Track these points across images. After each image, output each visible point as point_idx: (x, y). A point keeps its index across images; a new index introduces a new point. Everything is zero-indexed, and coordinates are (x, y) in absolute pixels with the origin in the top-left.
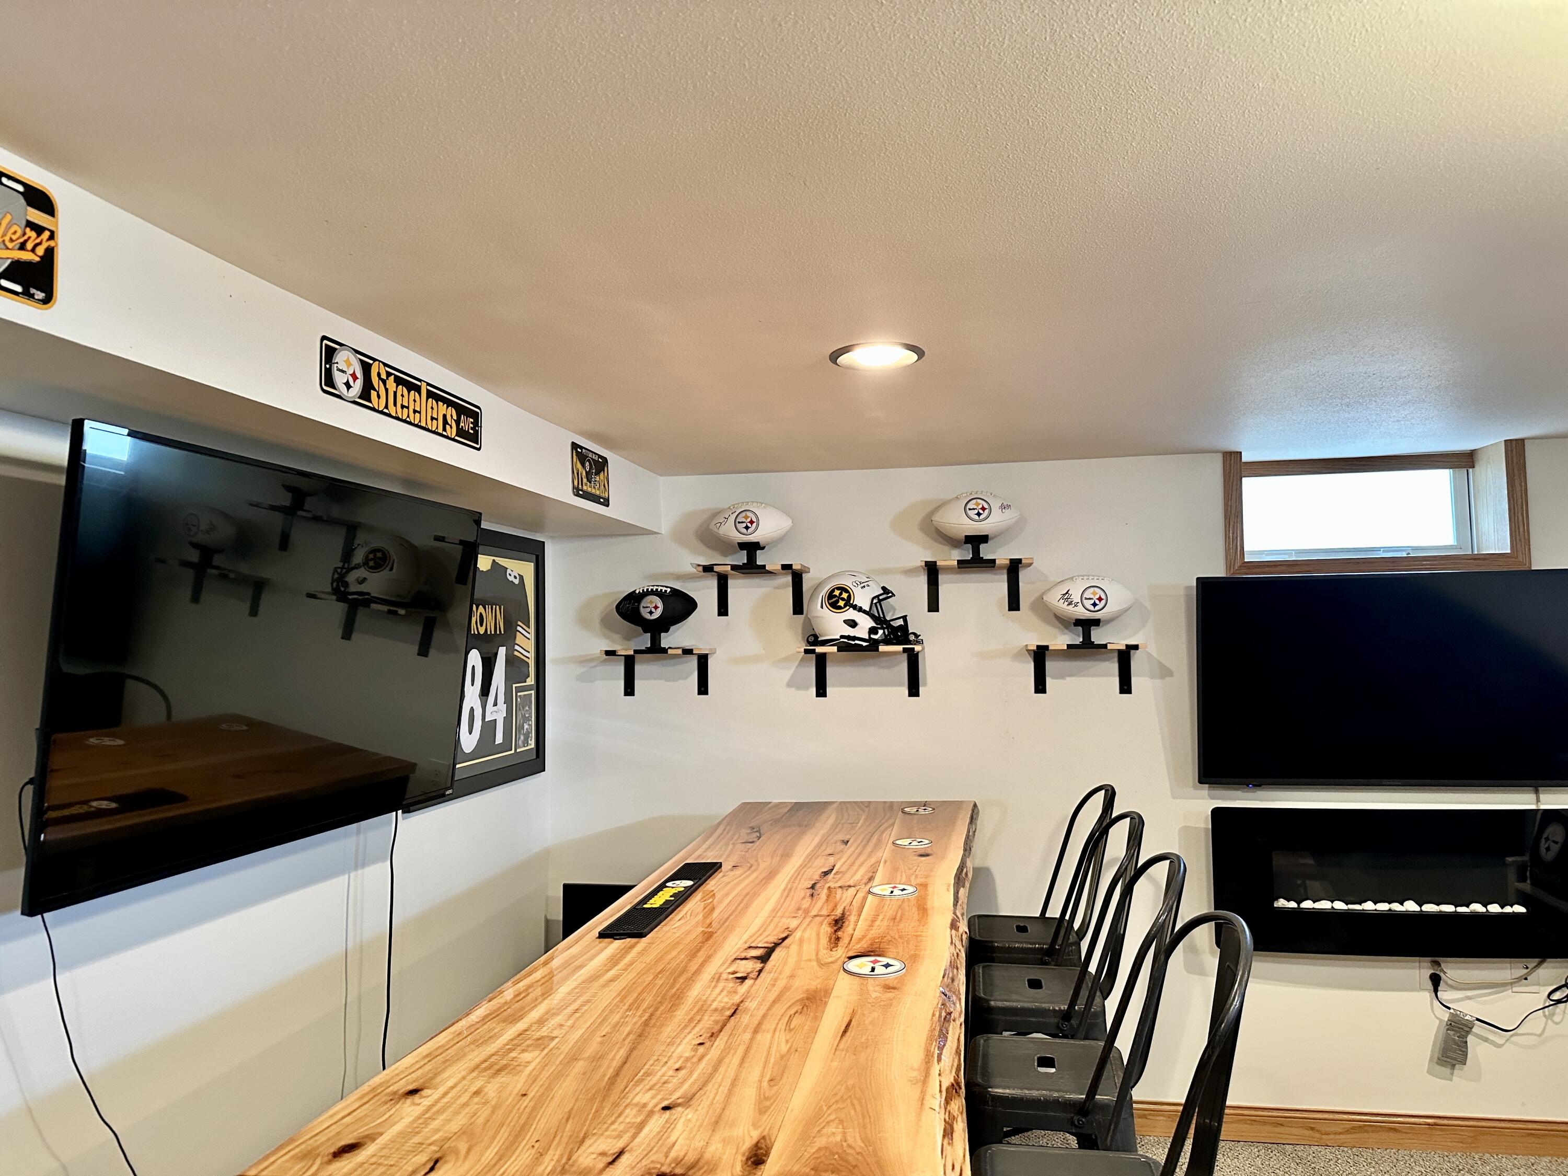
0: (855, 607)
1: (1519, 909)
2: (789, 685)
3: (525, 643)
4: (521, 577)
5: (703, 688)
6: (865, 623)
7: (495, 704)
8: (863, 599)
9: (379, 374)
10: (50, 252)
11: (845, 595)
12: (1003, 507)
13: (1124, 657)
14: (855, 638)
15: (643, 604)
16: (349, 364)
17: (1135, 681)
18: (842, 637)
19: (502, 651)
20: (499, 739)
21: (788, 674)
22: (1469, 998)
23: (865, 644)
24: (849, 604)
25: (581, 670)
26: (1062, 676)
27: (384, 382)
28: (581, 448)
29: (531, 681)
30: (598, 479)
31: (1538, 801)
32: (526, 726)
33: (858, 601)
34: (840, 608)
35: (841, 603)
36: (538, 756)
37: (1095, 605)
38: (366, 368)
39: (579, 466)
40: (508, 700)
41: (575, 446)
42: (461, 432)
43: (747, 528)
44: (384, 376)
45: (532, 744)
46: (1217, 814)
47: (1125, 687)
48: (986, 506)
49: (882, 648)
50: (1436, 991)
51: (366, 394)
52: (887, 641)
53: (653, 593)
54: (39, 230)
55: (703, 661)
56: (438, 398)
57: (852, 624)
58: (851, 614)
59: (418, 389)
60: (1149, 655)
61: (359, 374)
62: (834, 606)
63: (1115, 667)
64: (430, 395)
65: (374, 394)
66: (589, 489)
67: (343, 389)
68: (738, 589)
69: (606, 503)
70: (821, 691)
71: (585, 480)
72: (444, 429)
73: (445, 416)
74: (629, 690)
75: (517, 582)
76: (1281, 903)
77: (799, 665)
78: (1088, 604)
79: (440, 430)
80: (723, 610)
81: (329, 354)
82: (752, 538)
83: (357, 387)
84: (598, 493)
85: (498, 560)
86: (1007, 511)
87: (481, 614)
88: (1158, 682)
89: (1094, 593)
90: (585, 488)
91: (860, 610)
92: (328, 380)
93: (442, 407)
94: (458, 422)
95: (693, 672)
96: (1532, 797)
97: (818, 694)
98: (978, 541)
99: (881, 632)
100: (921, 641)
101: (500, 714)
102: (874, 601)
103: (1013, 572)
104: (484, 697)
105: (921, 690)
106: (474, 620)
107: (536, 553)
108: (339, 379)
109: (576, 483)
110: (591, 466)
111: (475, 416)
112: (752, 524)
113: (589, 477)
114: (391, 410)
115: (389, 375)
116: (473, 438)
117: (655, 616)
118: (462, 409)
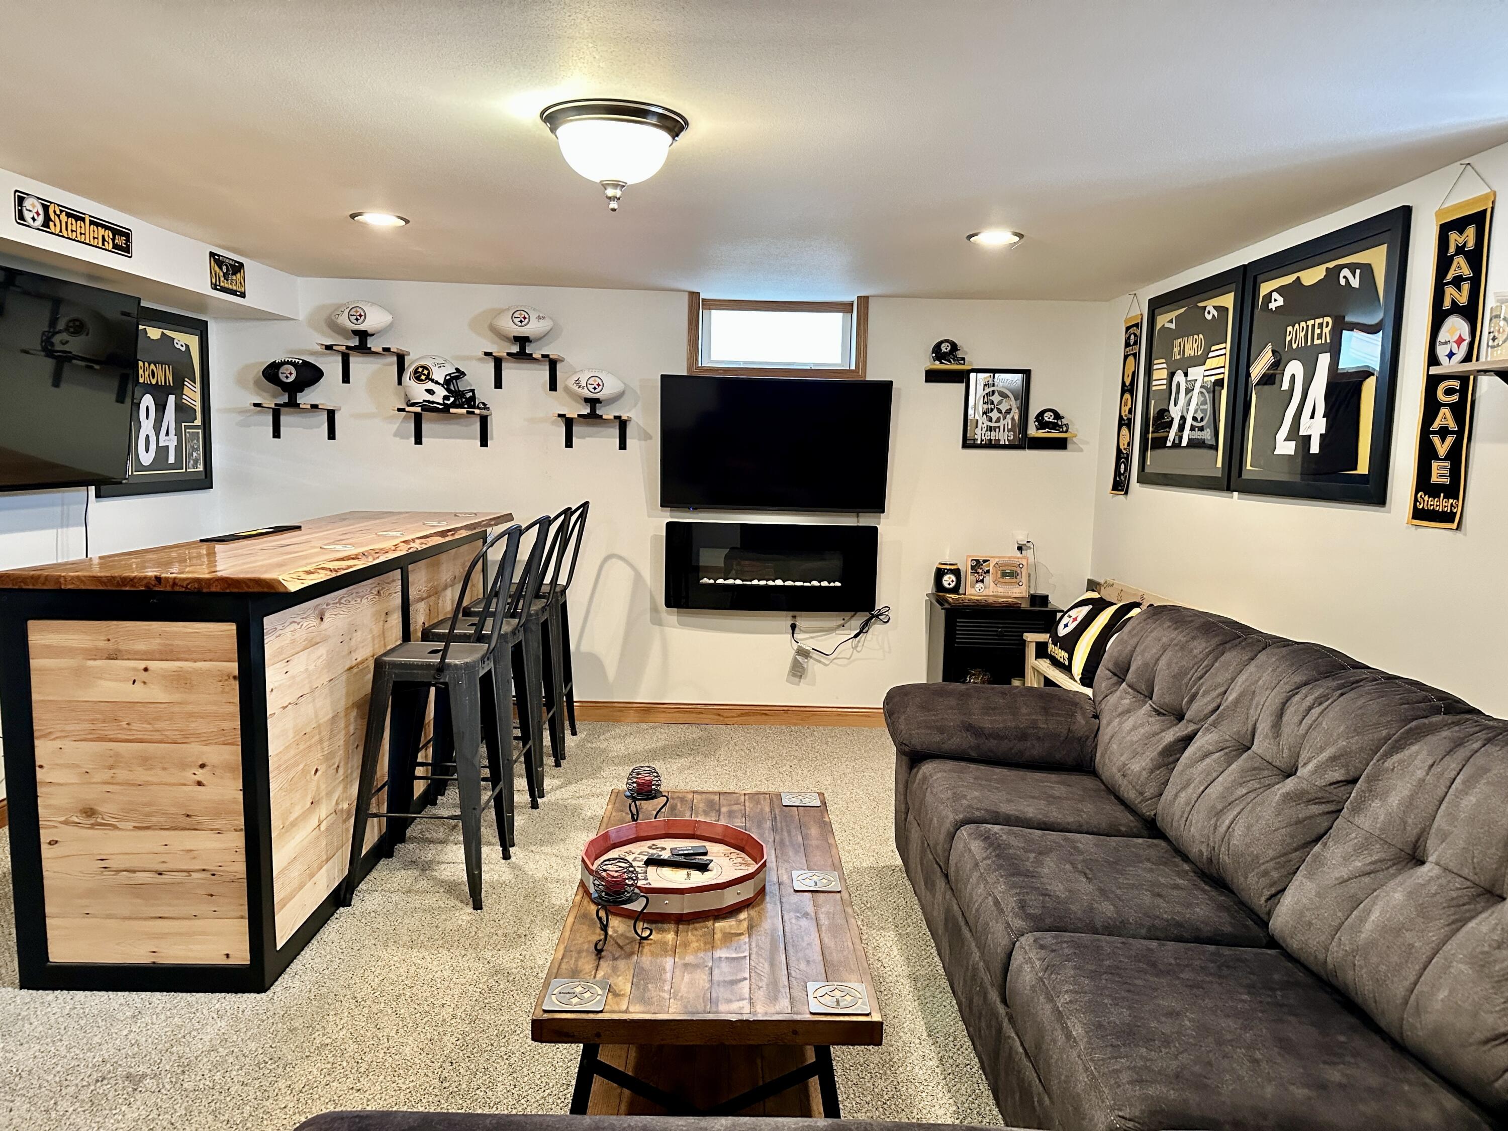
0: (432, 381)
1: (838, 584)
2: (395, 435)
3: (192, 394)
4: (187, 346)
5: (332, 435)
6: (441, 392)
7: (167, 434)
8: (439, 375)
9: (55, 212)
11: (426, 372)
12: (539, 318)
13: (623, 425)
14: (433, 402)
15: (281, 371)
16: (34, 206)
17: (629, 442)
18: (424, 401)
19: (172, 399)
20: (172, 459)
21: (395, 427)
22: (812, 638)
23: (441, 407)
24: (428, 378)
25: (240, 418)
26: (583, 437)
27: (59, 216)
28: (219, 256)
29: (198, 422)
30: (234, 278)
31: (858, 522)
32: (195, 454)
33: (435, 377)
34: (422, 380)
35: (423, 377)
36: (206, 477)
37: (595, 388)
38: (46, 208)
39: (217, 268)
40: (178, 433)
41: (212, 255)
42: (115, 246)
43: (357, 319)
44: (58, 212)
45: (201, 468)
46: (669, 525)
47: (623, 446)
48: (526, 316)
49: (451, 410)
50: (793, 633)
51: (46, 224)
52: (453, 405)
53: (288, 363)
55: (331, 414)
56: (97, 225)
57: (431, 392)
58: (430, 385)
59: (83, 220)
60: (638, 425)
61: (41, 212)
62: (418, 379)
63: (616, 432)
64: (92, 222)
65: (51, 224)
66: (226, 286)
67: (31, 222)
68: (357, 363)
69: (243, 295)
70: (418, 440)
71: (222, 279)
72: (103, 244)
73: (103, 237)
74: (277, 434)
75: (183, 349)
76: (705, 580)
77: (402, 422)
78: (591, 388)
79: (100, 245)
80: (346, 379)
81: (20, 201)
82: (362, 327)
83: (40, 220)
84: (234, 288)
85: (165, 332)
86: (542, 321)
87: (153, 371)
88: (643, 442)
89: (595, 381)
90: (222, 284)
91: (437, 383)
92: (21, 216)
93: (102, 231)
94: (113, 240)
95: (323, 424)
96: (855, 519)
97: (416, 443)
98: (522, 341)
99: (452, 399)
100: (488, 409)
101: (171, 442)
102: (448, 377)
103: (553, 364)
104: (157, 427)
105: (489, 442)
106: (147, 373)
107: (201, 329)
108: (28, 216)
109: (214, 281)
110: (228, 269)
111: (127, 236)
112: (361, 317)
113: (226, 276)
114: (65, 233)
115: (61, 211)
116: (125, 249)
117: (290, 380)
118: (117, 232)
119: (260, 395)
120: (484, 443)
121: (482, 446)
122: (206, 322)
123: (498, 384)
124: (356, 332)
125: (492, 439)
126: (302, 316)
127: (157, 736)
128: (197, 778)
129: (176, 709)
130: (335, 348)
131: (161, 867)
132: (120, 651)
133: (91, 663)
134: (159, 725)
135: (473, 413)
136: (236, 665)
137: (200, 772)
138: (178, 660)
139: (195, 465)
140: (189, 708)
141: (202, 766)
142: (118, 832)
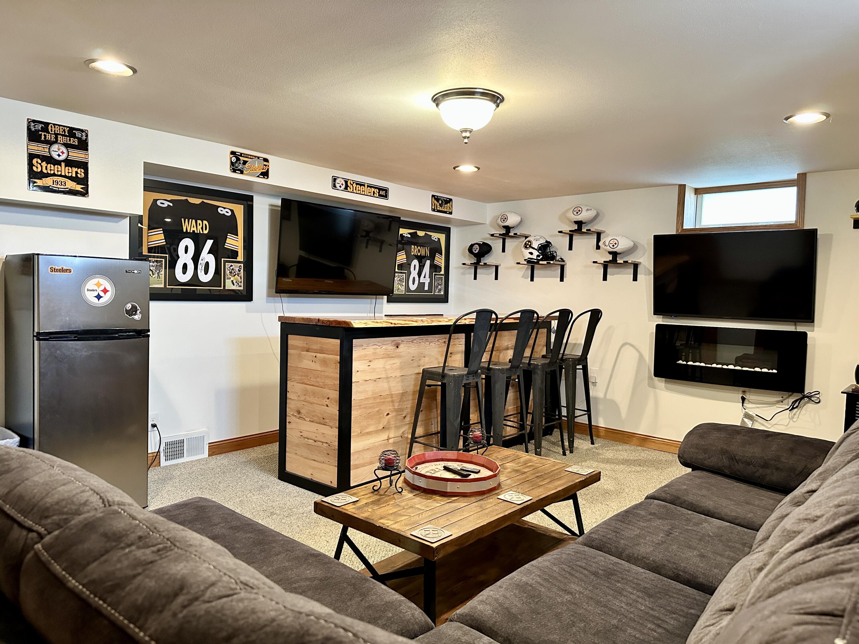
0: (532, 248)
1: (775, 371)
2: (522, 277)
3: (440, 260)
4: (439, 239)
5: (496, 278)
6: (536, 253)
7: (425, 277)
8: (535, 245)
9: (350, 183)
10: (268, 169)
11: (529, 244)
13: (635, 267)
14: (532, 259)
15: (474, 247)
16: (340, 181)
17: (639, 276)
18: (528, 258)
19: (428, 262)
20: (426, 288)
21: (522, 273)
22: (758, 407)
23: (536, 261)
24: (530, 246)
26: (613, 275)
27: (352, 185)
28: (437, 196)
29: (442, 272)
30: (446, 205)
31: (796, 329)
32: (439, 287)
33: (533, 246)
35: (528, 246)
36: (445, 297)
37: (613, 246)
38: (346, 182)
39: (436, 202)
40: (431, 277)
41: (433, 196)
42: (380, 195)
44: (352, 183)
45: (442, 293)
46: (658, 326)
47: (635, 279)
48: (580, 209)
49: (541, 262)
50: (743, 403)
51: (346, 188)
52: (542, 260)
53: (477, 244)
54: (266, 165)
55: (497, 267)
56: (371, 187)
57: (531, 253)
58: (531, 250)
59: (364, 185)
60: (645, 266)
61: (344, 183)
62: (526, 247)
63: (632, 271)
64: (368, 186)
65: (348, 188)
66: (441, 209)
67: (339, 188)
68: (508, 241)
69: (451, 213)
71: (438, 206)
72: (374, 195)
73: (374, 192)
74: (475, 278)
75: (436, 240)
76: (680, 362)
77: (526, 270)
78: (611, 245)
79: (372, 195)
80: (504, 251)
81: (335, 180)
82: (506, 224)
83: (343, 187)
84: (446, 210)
85: (427, 233)
86: (589, 212)
87: (419, 250)
88: (647, 276)
89: (614, 242)
90: (438, 209)
91: (534, 248)
92: (334, 186)
93: (373, 189)
94: (379, 193)
95: (493, 273)
96: (794, 327)
97: (531, 281)
98: (580, 224)
99: (541, 257)
100: (564, 261)
101: (427, 281)
102: (540, 246)
103: (599, 236)
104: (419, 275)
105: (565, 279)
106: (416, 251)
107: (447, 231)
108: (338, 186)
109: (433, 207)
110: (442, 202)
111: (386, 190)
112: (505, 219)
113: (441, 205)
114: (355, 191)
115: (354, 183)
116: (386, 196)
117: (477, 252)
118: (380, 189)
119: (470, 260)
120: (562, 280)
122: (450, 228)
123: (570, 248)
124: (504, 227)
125: (566, 277)
126: (488, 222)
127: (317, 384)
128: (327, 403)
129: (323, 373)
130: (495, 235)
131: (316, 439)
132: (309, 348)
133: (302, 353)
134: (318, 380)
135: (550, 263)
136: (339, 357)
137: (327, 401)
138: (324, 353)
139: (440, 290)
140: (326, 374)
141: (328, 398)
142: (304, 422)
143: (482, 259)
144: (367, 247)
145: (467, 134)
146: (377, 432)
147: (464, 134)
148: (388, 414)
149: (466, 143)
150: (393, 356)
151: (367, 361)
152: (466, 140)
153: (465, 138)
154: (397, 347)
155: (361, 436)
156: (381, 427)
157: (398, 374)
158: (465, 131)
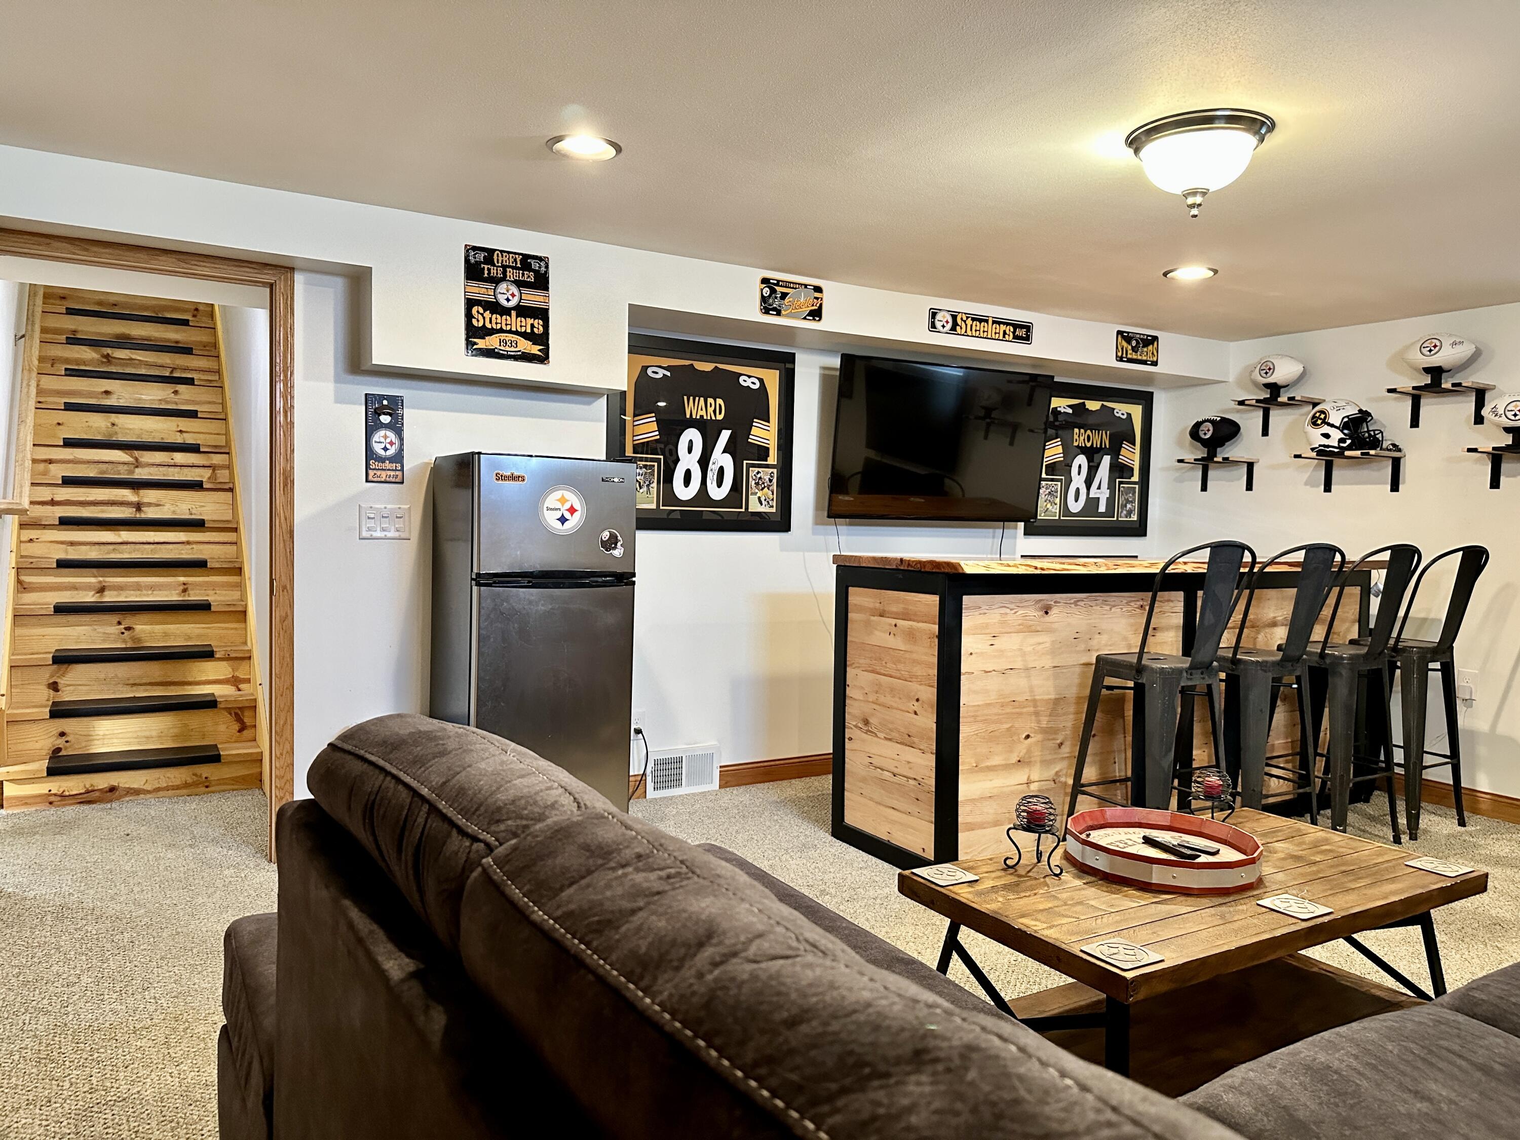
0: (1329, 424)
2: (1306, 484)
3: (1131, 456)
4: (1129, 415)
5: (1249, 487)
6: (1337, 435)
7: (1099, 488)
8: (1336, 418)
9: (962, 319)
10: (821, 305)
11: (1322, 416)
12: (1454, 344)
14: (1328, 446)
15: (1201, 428)
18: (1320, 446)
19: (1106, 460)
20: (1102, 508)
21: (1306, 476)
23: (1336, 450)
24: (1325, 422)
25: (1177, 474)
26: (1514, 476)
27: (965, 322)
28: (1128, 333)
29: (1136, 478)
30: (1145, 349)
32: (1129, 506)
33: (1331, 421)
34: (1318, 425)
35: (1319, 422)
36: (1140, 525)
37: (1515, 415)
38: (954, 318)
39: (1125, 344)
40: (1111, 486)
41: (1119, 333)
42: (1015, 337)
43: (1266, 373)
44: (965, 318)
45: (1135, 518)
48: (1438, 344)
49: (1347, 453)
51: (953, 328)
52: (1349, 448)
54: (817, 298)
55: (1250, 466)
56: (999, 323)
57: (1327, 436)
58: (1326, 429)
59: (987, 321)
61: (950, 320)
62: (1314, 424)
64: (994, 322)
65: (958, 328)
66: (1135, 357)
67: (941, 329)
68: (1276, 415)
69: (1155, 364)
70: (1328, 488)
71: (1130, 352)
72: (1004, 337)
73: (1005, 331)
74: (1204, 488)
75: (1124, 417)
78: (1510, 415)
79: (1001, 338)
80: (1265, 432)
81: (934, 315)
82: (1270, 380)
83: (949, 326)
84: (1145, 358)
85: (1105, 403)
86: (1456, 347)
87: (1089, 436)
89: (1516, 406)
90: (1129, 356)
91: (1332, 426)
92: (933, 326)
93: (1003, 327)
94: (1014, 333)
95: (1242, 477)
97: (1325, 491)
98: (1436, 372)
99: (1349, 442)
100: (1400, 450)
101: (1103, 495)
102: (1346, 420)
103: (1480, 395)
104: (1089, 483)
105: (1401, 487)
106: (1082, 438)
107: (1146, 400)
108: (939, 325)
109: (1120, 354)
110: (1138, 343)
111: (1028, 328)
112: (1269, 369)
113: (1135, 349)
114: (969, 333)
115: (967, 318)
116: (1027, 339)
117: (1207, 436)
118: (1016, 326)
119: (1192, 453)
120: (1395, 487)
121: (1392, 490)
122: (1152, 393)
123: (1415, 423)
124: (1267, 386)
125: (1404, 482)
126: (1231, 378)
127: (898, 675)
128: (915, 708)
129: (907, 655)
130: (1247, 402)
131: (896, 771)
132: (884, 611)
133: (872, 618)
134: (900, 666)
135: (1368, 454)
136: (937, 627)
137: (916, 704)
138: (910, 620)
139: (1129, 513)
140: (914, 656)
141: (918, 700)
142: (875, 739)
143: (1218, 449)
144: (986, 438)
145: (1198, 199)
146: (1007, 767)
147: (1190, 200)
148: (1028, 737)
149: (1195, 216)
150: (1039, 628)
151: (989, 637)
152: (1195, 211)
153: (1192, 206)
154: (1047, 613)
155: (977, 772)
156: (1014, 760)
157: (1048, 662)
158: (1194, 193)
